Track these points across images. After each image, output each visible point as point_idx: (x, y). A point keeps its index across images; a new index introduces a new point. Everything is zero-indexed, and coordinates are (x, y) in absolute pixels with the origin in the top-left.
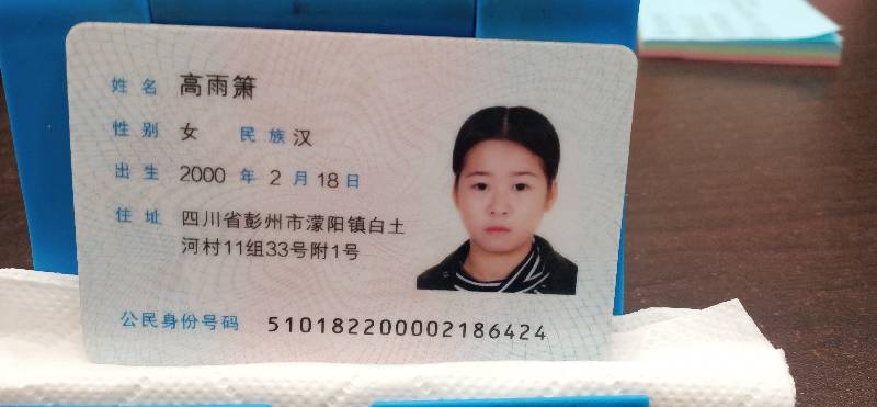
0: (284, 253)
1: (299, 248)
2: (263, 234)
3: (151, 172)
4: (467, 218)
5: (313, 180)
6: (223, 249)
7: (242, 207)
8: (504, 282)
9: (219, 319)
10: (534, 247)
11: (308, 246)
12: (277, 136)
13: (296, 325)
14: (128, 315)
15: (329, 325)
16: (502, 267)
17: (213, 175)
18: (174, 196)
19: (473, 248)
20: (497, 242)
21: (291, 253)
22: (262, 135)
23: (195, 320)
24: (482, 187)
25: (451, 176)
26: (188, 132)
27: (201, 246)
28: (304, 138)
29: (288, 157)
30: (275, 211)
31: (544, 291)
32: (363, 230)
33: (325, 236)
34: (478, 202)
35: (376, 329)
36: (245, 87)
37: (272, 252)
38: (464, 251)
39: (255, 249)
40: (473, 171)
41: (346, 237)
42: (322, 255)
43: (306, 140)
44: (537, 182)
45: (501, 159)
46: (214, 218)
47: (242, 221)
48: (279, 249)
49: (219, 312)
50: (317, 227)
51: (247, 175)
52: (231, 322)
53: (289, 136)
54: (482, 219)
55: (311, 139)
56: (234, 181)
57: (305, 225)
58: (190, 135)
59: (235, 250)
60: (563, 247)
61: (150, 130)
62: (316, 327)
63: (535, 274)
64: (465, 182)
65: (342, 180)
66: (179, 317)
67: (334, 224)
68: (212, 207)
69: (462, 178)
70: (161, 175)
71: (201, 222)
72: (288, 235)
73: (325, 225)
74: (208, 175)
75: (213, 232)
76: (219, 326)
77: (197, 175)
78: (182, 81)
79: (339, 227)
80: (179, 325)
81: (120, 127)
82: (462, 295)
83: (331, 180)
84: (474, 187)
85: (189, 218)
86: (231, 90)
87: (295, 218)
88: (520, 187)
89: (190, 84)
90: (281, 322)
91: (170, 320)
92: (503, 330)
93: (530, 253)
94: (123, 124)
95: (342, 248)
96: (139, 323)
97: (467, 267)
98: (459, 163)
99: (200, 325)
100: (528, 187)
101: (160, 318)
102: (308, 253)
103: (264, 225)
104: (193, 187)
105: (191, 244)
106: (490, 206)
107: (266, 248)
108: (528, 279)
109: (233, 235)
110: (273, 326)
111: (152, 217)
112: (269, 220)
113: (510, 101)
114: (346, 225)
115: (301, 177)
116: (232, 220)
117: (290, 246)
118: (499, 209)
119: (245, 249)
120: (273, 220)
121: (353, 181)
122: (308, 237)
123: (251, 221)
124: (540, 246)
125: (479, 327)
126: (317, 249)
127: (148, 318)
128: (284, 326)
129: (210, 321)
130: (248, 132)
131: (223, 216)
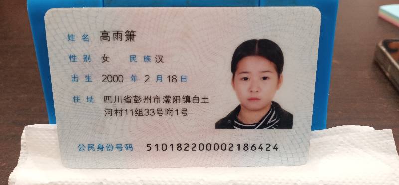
0: (152, 114)
1: (159, 111)
2: (143, 105)
3: (88, 78)
4: (239, 94)
5: (165, 79)
6: (124, 113)
7: (132, 93)
8: (258, 124)
9: (124, 146)
10: (272, 107)
11: (164, 110)
12: (147, 59)
13: (159, 147)
14: (81, 145)
15: (175, 147)
16: (256, 117)
17: (117, 78)
18: (99, 88)
19: (242, 108)
20: (254, 105)
21: (156, 114)
22: (140, 59)
23: (112, 147)
24: (246, 79)
25: (231, 74)
26: (105, 59)
27: (113, 112)
28: (160, 59)
29: (153, 69)
30: (148, 94)
31: (277, 127)
32: (189, 102)
33: (172, 105)
34: (244, 86)
35: (197, 148)
36: (131, 36)
37: (147, 114)
38: (238, 110)
39: (139, 112)
40: (241, 71)
41: (181, 105)
42: (170, 114)
44: (273, 76)
45: (255, 65)
46: (118, 99)
47: (133, 100)
48: (150, 112)
49: (124, 142)
50: (168, 101)
51: (134, 78)
52: (129, 147)
53: (153, 59)
54: (246, 94)
55: (163, 60)
56: (128, 81)
57: (162, 100)
58: (106, 60)
59: (129, 113)
60: (286, 106)
61: (87, 58)
62: (169, 148)
63: (272, 119)
64: (238, 77)
65: (179, 79)
66: (105, 145)
67: (176, 99)
68: (118, 93)
69: (236, 75)
70: (93, 79)
71: (113, 101)
72: (154, 106)
73: (171, 100)
74: (115, 79)
75: (119, 105)
76: (124, 149)
77: (110, 79)
78: (101, 34)
79: (178, 101)
80: (105, 149)
81: (73, 58)
82: (237, 131)
83: (173, 79)
84: (242, 79)
85: (107, 99)
86: (124, 38)
87: (157, 98)
88: (265, 78)
89: (105, 35)
90: (153, 146)
91: (101, 147)
92: (257, 146)
93: (270, 111)
94: (74, 56)
95: (180, 110)
96: (86, 149)
97: (239, 117)
98: (234, 68)
99: (115, 149)
100: (269, 78)
101: (96, 146)
102: (164, 114)
103: (143, 101)
104: (109, 85)
105: (109, 111)
106: (250, 88)
107: (144, 112)
108: (269, 122)
109: (128, 106)
110: (149, 148)
111: (90, 99)
112: (145, 99)
114: (181, 99)
115: (159, 78)
116: (127, 100)
117: (155, 110)
118: (255, 89)
119: (134, 113)
120: (147, 99)
121: (184, 79)
122: (163, 106)
123: (137, 99)
124: (275, 106)
125: (246, 146)
126: (168, 111)
127: (91, 146)
128: (154, 148)
129: (119, 147)
130: (133, 58)
131: (123, 98)
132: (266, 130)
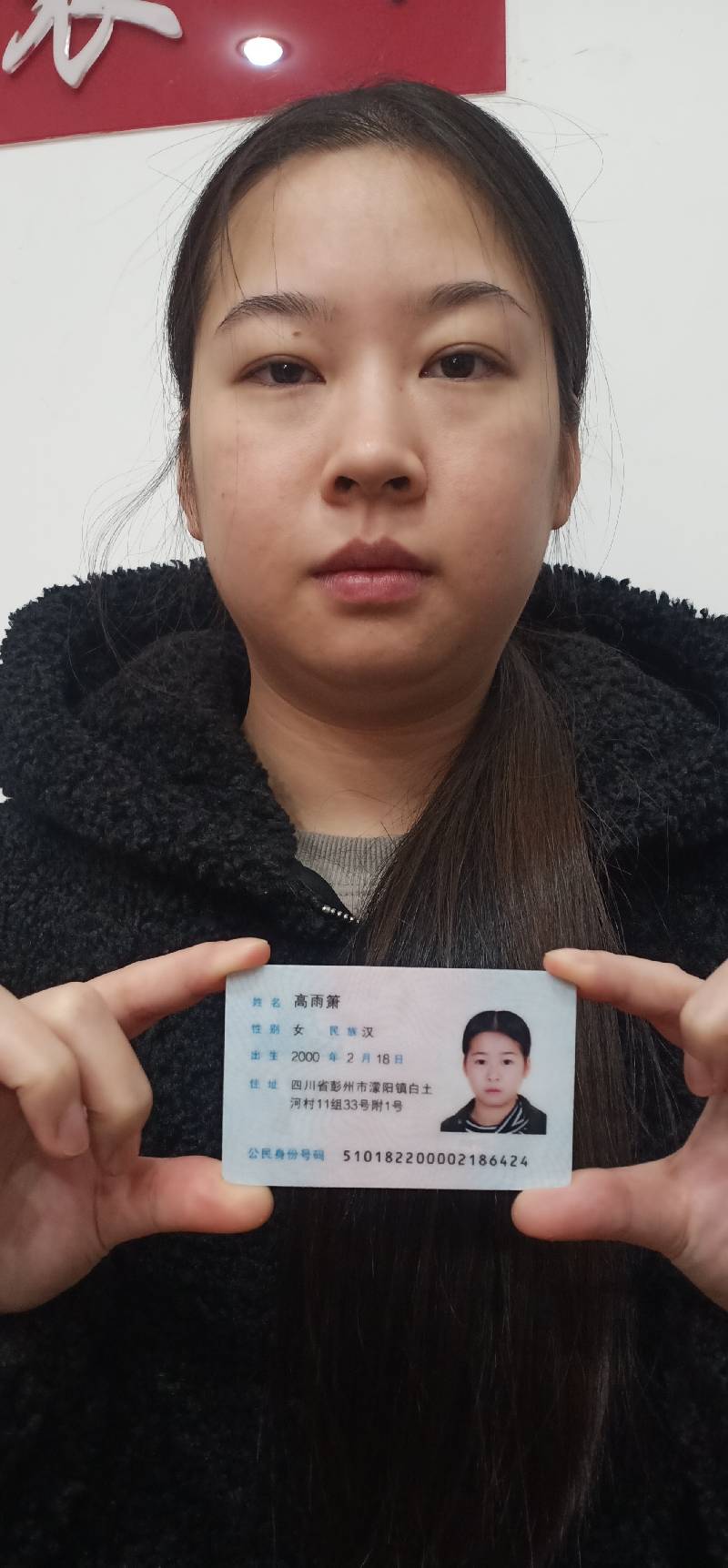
0: (354, 1107)
1: (364, 1104)
2: (342, 1095)
3: (274, 1055)
4: (473, 1083)
5: (374, 1059)
6: (316, 1105)
7: (329, 1078)
8: (499, 1126)
9: (312, 1153)
10: (518, 1102)
11: (370, 1102)
12: (352, 1031)
13: (362, 1156)
14: (253, 1151)
15: (383, 1157)
16: (496, 1116)
17: (311, 1057)
18: (287, 1070)
19: (477, 1103)
20: (494, 1099)
21: (359, 1107)
22: (343, 1031)
23: (296, 1154)
24: (482, 1062)
25: (462, 1055)
26: (298, 1030)
27: (302, 1103)
28: (369, 1032)
29: (358, 1045)
30: (349, 1079)
31: (525, 1132)
32: (405, 1092)
33: (381, 1096)
34: (480, 1072)
35: (414, 1160)
36: (333, 1001)
37: (347, 1107)
38: (472, 1105)
39: (336, 1105)
40: (476, 1051)
41: (394, 1096)
42: (379, 1109)
43: (370, 1034)
44: (517, 1059)
45: (494, 1044)
46: (308, 1084)
47: (329, 1086)
48: (351, 1104)
49: (312, 1147)
50: (376, 1090)
51: (333, 1057)
52: (319, 1155)
53: (359, 1032)
54: (482, 1083)
55: (372, 1034)
56: (324, 1061)
57: (368, 1088)
58: (298, 1032)
59: (324, 1105)
60: (537, 1102)
61: (274, 1029)
62: (375, 1158)
63: (519, 1120)
64: (471, 1059)
65: (392, 1059)
66: (285, 1152)
67: (387, 1087)
68: (311, 1078)
69: (470, 1054)
70: (279, 1057)
71: (303, 1085)
72: (357, 1095)
73: (381, 1089)
74: (309, 1056)
75: (311, 1094)
76: (312, 1157)
77: (302, 1057)
78: (296, 999)
79: (390, 1090)
80: (286, 1156)
81: (256, 1028)
82: (471, 1135)
83: (385, 1059)
84: (476, 1062)
85: (296, 1085)
86: (325, 1003)
87: (362, 1084)
88: (507, 1062)
89: (301, 1000)
90: (352, 1154)
91: (280, 1154)
92: (499, 1159)
93: (515, 1106)
94: (258, 1026)
95: (391, 1103)
96: (259, 1156)
97: (473, 1116)
98: (466, 1047)
99: (300, 1159)
100: (512, 1062)
101: (273, 1152)
102: (370, 1107)
103: (343, 1089)
104: (299, 1065)
105: (297, 1102)
106: (488, 1075)
107: (344, 1104)
108: (514, 1124)
109: (324, 1096)
110: (346, 1157)
111: (273, 1085)
112: (346, 1085)
113: (498, 1006)
114: (395, 1088)
115: (366, 1057)
116: (322, 1086)
117: (359, 1102)
118: (493, 1077)
119: (330, 1105)
120: (349, 1086)
121: (399, 1059)
122: (370, 1096)
123: (335, 1086)
124: (521, 1101)
125: (483, 1158)
126: (376, 1105)
127: (266, 1152)
128: (353, 1157)
129: (305, 1154)
130: (334, 1030)
131: (317, 1083)
132: (509, 1135)
